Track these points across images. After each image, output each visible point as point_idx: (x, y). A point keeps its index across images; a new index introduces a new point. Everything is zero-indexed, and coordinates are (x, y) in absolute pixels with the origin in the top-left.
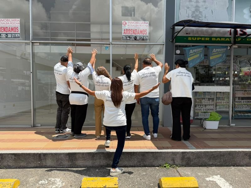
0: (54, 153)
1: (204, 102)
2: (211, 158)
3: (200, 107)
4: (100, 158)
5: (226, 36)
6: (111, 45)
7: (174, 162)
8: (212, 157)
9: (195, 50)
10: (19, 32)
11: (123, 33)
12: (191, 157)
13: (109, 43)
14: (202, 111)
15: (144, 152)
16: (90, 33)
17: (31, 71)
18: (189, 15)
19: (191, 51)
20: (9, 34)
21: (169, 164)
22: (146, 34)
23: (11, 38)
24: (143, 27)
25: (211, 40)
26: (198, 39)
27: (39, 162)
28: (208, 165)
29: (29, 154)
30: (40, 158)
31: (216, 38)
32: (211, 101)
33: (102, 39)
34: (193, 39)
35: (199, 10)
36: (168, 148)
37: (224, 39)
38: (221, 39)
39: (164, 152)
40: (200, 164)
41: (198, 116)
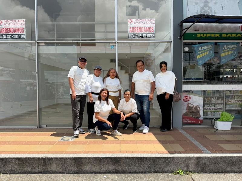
0: (59, 158)
1: (214, 101)
2: (228, 163)
3: (208, 106)
4: (108, 164)
5: (237, 32)
6: (117, 44)
7: (188, 168)
8: (230, 162)
9: (205, 48)
10: (25, 33)
11: (129, 31)
12: (207, 163)
13: (115, 42)
14: (211, 110)
15: (155, 157)
16: (95, 33)
17: (37, 72)
18: (197, 11)
19: (200, 49)
20: (14, 34)
21: (183, 170)
22: (152, 32)
23: (17, 38)
24: (150, 24)
25: (222, 37)
26: (208, 35)
27: (44, 167)
28: (225, 171)
29: (33, 159)
30: (45, 163)
31: (227, 34)
32: (220, 99)
33: (107, 39)
34: (202, 35)
35: (208, 5)
36: (180, 152)
37: (236, 35)
38: (232, 36)
39: (177, 157)
40: (216, 171)
41: (207, 115)
